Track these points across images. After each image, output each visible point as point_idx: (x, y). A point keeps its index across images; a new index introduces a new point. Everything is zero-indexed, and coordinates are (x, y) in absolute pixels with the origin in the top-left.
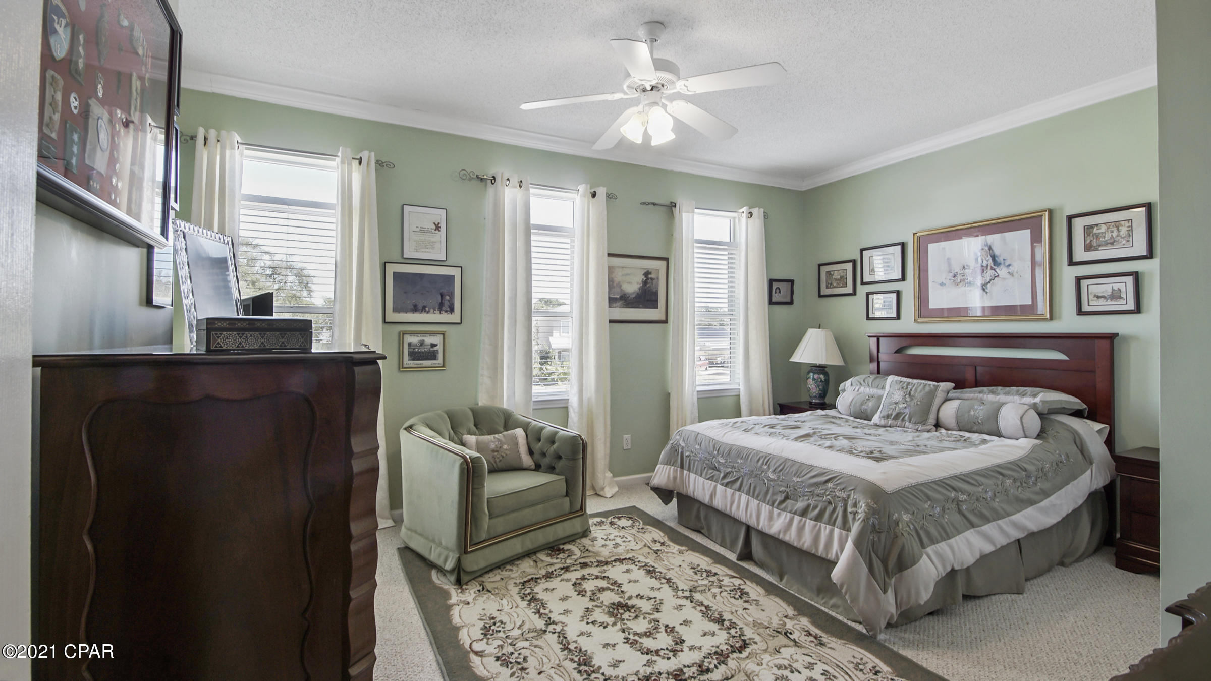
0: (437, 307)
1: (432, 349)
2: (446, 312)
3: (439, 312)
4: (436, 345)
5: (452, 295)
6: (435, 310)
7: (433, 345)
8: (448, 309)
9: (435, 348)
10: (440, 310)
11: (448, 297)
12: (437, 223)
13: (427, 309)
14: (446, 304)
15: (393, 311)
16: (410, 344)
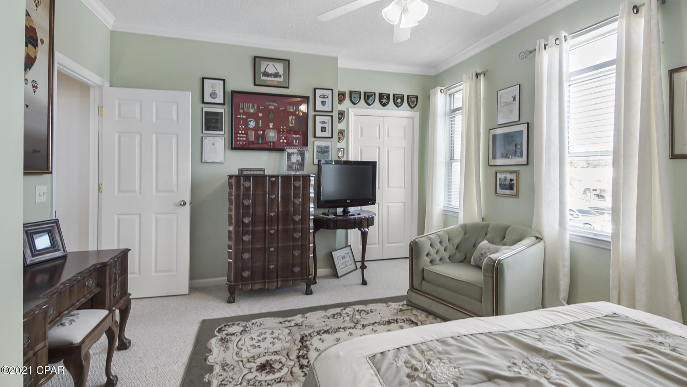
0: (513, 154)
1: (511, 183)
2: (518, 157)
3: (514, 157)
4: (513, 180)
5: (521, 144)
6: (512, 156)
7: (511, 180)
8: (520, 155)
9: (513, 182)
10: (515, 155)
11: (519, 147)
12: (514, 96)
13: (508, 156)
14: (518, 151)
15: (492, 158)
16: (500, 179)
